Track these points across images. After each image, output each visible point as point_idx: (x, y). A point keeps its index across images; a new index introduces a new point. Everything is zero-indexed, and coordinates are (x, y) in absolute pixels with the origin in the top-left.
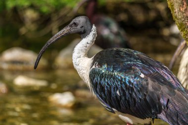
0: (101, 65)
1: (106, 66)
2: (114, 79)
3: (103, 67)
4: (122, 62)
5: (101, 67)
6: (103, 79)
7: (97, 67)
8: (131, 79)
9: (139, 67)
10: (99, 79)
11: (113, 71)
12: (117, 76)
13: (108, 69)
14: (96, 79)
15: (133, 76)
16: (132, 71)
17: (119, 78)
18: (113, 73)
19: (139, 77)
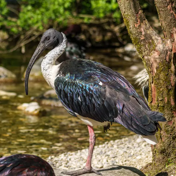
0: (64, 74)
1: (69, 74)
2: (76, 86)
3: (67, 76)
4: (83, 71)
5: (65, 75)
6: (66, 87)
7: (61, 75)
8: (91, 87)
9: (98, 76)
10: (63, 87)
11: (75, 80)
12: (79, 84)
13: (71, 78)
14: (60, 86)
15: (93, 84)
16: (92, 80)
17: (81, 86)
18: (75, 81)
19: (98, 85)
